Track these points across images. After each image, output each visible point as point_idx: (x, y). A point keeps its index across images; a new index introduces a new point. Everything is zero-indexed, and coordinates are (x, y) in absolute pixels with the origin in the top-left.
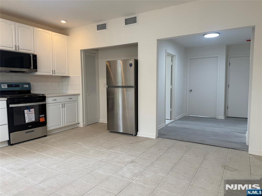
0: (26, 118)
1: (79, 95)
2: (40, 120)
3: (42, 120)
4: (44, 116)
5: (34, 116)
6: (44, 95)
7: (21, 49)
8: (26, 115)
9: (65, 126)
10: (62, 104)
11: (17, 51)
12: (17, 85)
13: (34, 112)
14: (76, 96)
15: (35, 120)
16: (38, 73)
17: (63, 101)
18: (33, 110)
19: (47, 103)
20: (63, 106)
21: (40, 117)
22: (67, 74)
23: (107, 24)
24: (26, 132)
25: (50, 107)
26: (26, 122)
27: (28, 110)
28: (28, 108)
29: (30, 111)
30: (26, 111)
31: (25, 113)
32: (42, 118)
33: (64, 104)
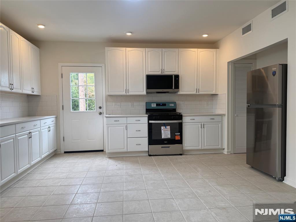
0: (162, 134)
1: (224, 115)
2: (176, 138)
3: (178, 138)
4: (180, 135)
5: (169, 133)
6: (181, 113)
7: (166, 72)
8: (162, 131)
9: (204, 148)
10: (201, 125)
11: (163, 74)
12: (164, 105)
13: (169, 129)
14: (221, 116)
15: (171, 137)
16: (180, 93)
17: (203, 121)
18: (169, 127)
19: (183, 121)
20: (203, 126)
21: (175, 135)
22: (214, 92)
23: (251, 24)
24: (162, 147)
25: (188, 126)
26: (162, 138)
27: (165, 127)
28: (165, 125)
29: (166, 128)
30: (162, 128)
31: (162, 129)
32: (177, 136)
33: (203, 124)
